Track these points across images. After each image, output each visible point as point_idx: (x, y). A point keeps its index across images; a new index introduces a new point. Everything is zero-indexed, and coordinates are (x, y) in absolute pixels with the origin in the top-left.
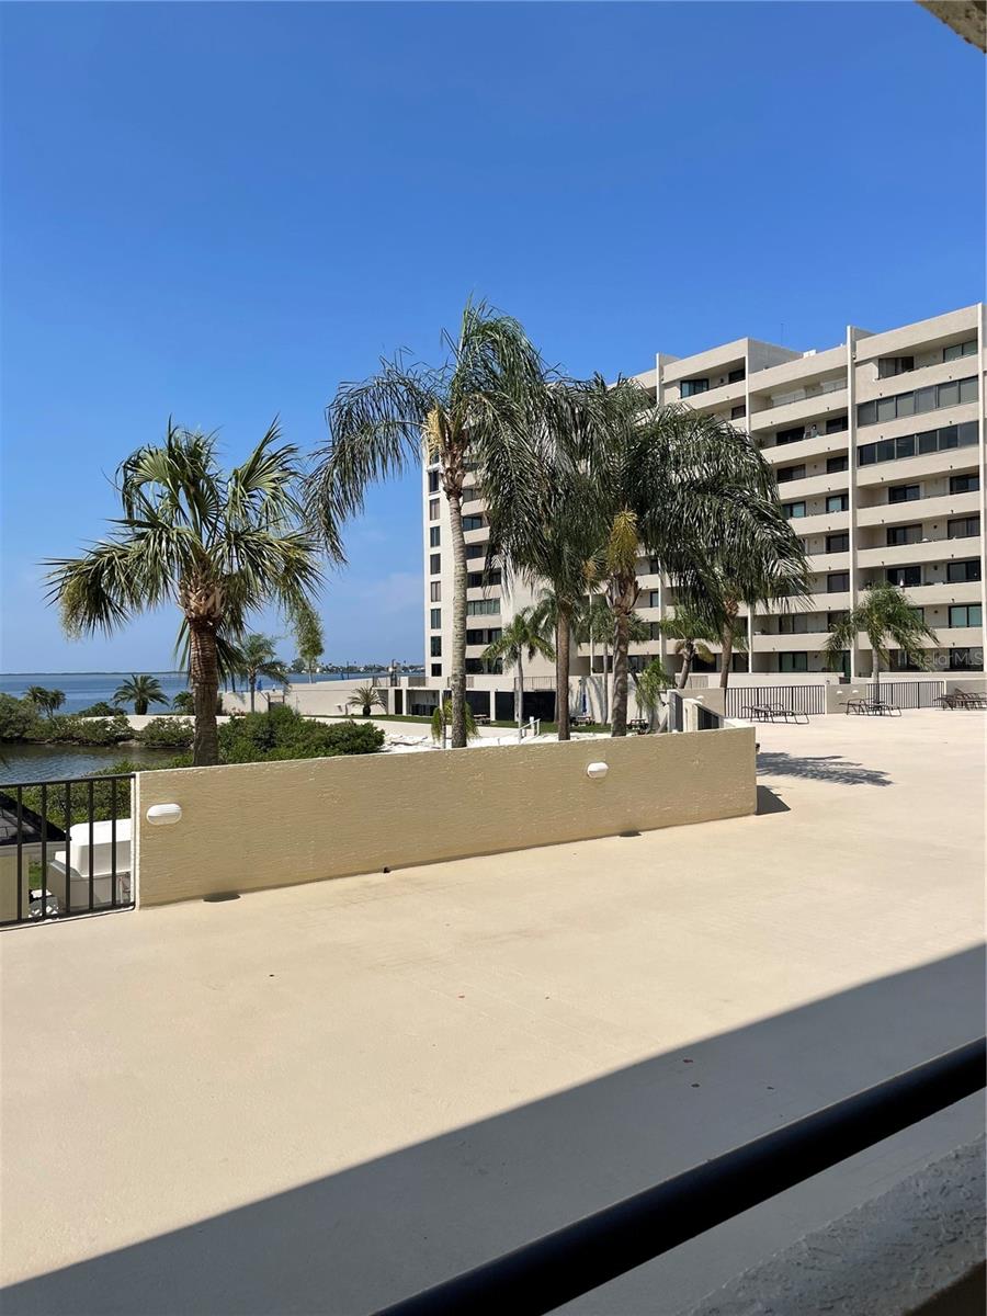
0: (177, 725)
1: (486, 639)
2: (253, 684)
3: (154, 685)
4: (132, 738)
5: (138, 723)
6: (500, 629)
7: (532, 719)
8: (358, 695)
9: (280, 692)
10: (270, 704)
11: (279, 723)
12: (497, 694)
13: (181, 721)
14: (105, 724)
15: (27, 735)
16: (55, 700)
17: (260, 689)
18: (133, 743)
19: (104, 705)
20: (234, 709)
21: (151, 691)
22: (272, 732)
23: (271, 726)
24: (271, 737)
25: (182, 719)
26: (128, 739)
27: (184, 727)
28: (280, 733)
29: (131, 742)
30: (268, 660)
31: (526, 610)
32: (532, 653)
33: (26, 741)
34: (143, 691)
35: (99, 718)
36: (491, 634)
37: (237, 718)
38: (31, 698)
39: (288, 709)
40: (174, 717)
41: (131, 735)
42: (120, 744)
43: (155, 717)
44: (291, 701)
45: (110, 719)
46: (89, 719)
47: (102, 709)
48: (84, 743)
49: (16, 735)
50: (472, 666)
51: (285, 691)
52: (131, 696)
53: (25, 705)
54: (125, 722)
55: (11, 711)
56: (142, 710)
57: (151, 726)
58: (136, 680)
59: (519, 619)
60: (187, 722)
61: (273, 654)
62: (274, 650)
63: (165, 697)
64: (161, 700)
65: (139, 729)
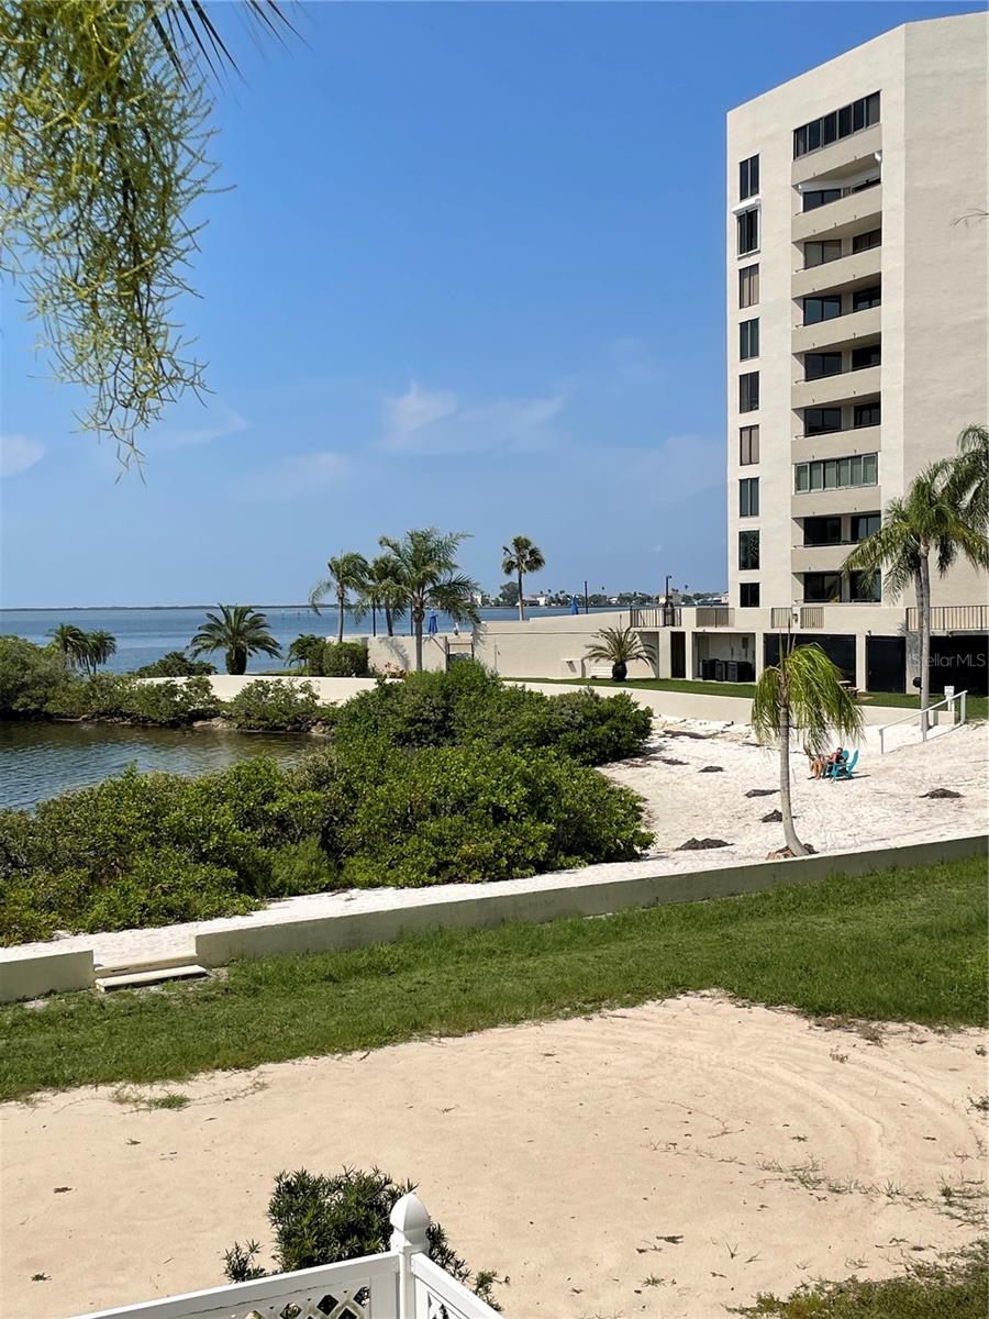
0: (289, 695)
1: (846, 533)
2: (419, 621)
3: (256, 623)
4: (215, 714)
5: (227, 688)
6: (877, 514)
7: (949, 690)
8: (604, 643)
9: (466, 636)
10: (449, 657)
11: (461, 692)
12: (872, 641)
13: (296, 686)
14: (173, 690)
15: (49, 707)
16: (100, 648)
17: (433, 629)
18: (218, 724)
19: (179, 657)
20: (388, 665)
21: (251, 634)
22: (448, 709)
23: (447, 696)
24: (446, 717)
25: (299, 682)
26: (212, 717)
27: (301, 696)
28: (460, 711)
29: (214, 722)
30: (444, 577)
31: (937, 470)
32: (945, 558)
33: (49, 717)
34: (238, 633)
35: (161, 681)
36: (860, 524)
37: (388, 681)
38: (58, 645)
39: (480, 670)
40: (285, 680)
41: (213, 710)
42: (198, 724)
43: (252, 680)
44: (486, 657)
45: (180, 681)
46: (148, 681)
47: (175, 664)
48: (141, 724)
49: (33, 706)
50: (818, 587)
51: (475, 635)
52: (219, 643)
53: (49, 656)
54: (206, 687)
55: (25, 667)
56: (237, 666)
57: (246, 693)
58: (227, 617)
59: (922, 490)
60: (306, 688)
61: (451, 567)
62: (453, 559)
63: (276, 644)
64: (269, 650)
65: (227, 700)
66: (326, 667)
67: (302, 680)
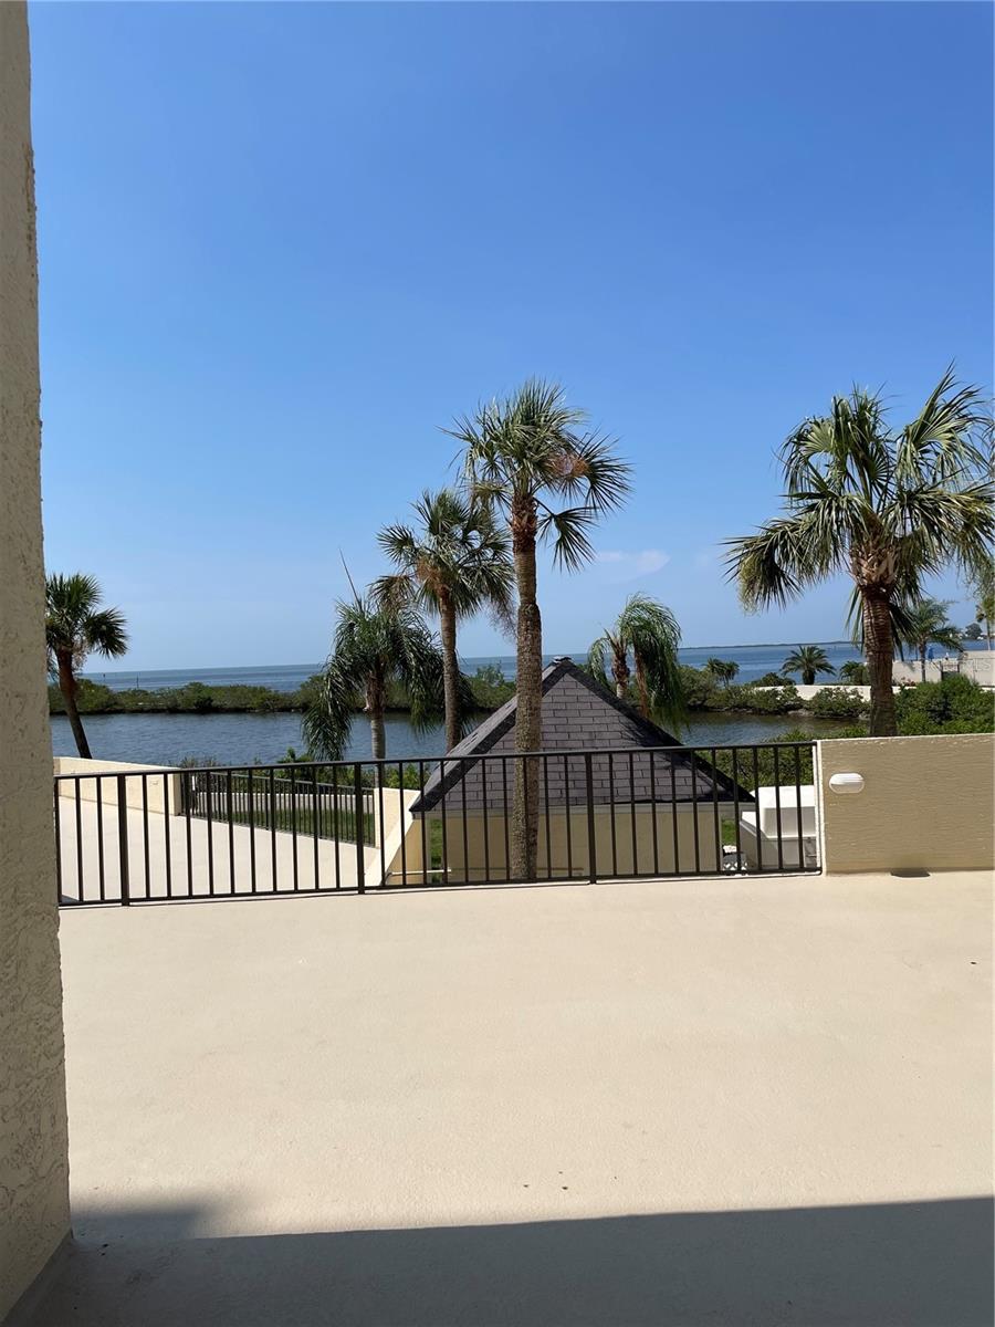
0: (845, 695)
2: (923, 652)
3: (820, 655)
4: (801, 707)
5: (807, 693)
9: (954, 661)
10: (943, 673)
11: (954, 694)
13: (848, 691)
14: (776, 694)
15: (708, 703)
16: (728, 671)
17: (931, 657)
18: (803, 712)
19: (774, 675)
20: (904, 679)
21: (818, 662)
22: (947, 704)
23: (946, 697)
24: (946, 709)
25: (850, 688)
26: (797, 709)
27: (852, 697)
28: (955, 705)
29: (800, 711)
30: (939, 626)
33: (707, 709)
34: (810, 661)
35: (769, 688)
37: (907, 688)
38: (709, 669)
39: (964, 679)
40: (842, 687)
41: (800, 704)
42: (790, 713)
43: (823, 687)
44: (967, 670)
45: (780, 688)
46: (761, 689)
47: (772, 679)
48: (758, 712)
49: (699, 702)
51: (960, 659)
52: (799, 667)
53: (705, 675)
54: (794, 692)
55: (693, 681)
56: (809, 680)
57: (818, 696)
58: (803, 651)
60: (854, 692)
61: (944, 620)
62: (945, 615)
63: (832, 668)
64: (828, 671)
65: (808, 699)
66: (864, 680)
67: (852, 687)
